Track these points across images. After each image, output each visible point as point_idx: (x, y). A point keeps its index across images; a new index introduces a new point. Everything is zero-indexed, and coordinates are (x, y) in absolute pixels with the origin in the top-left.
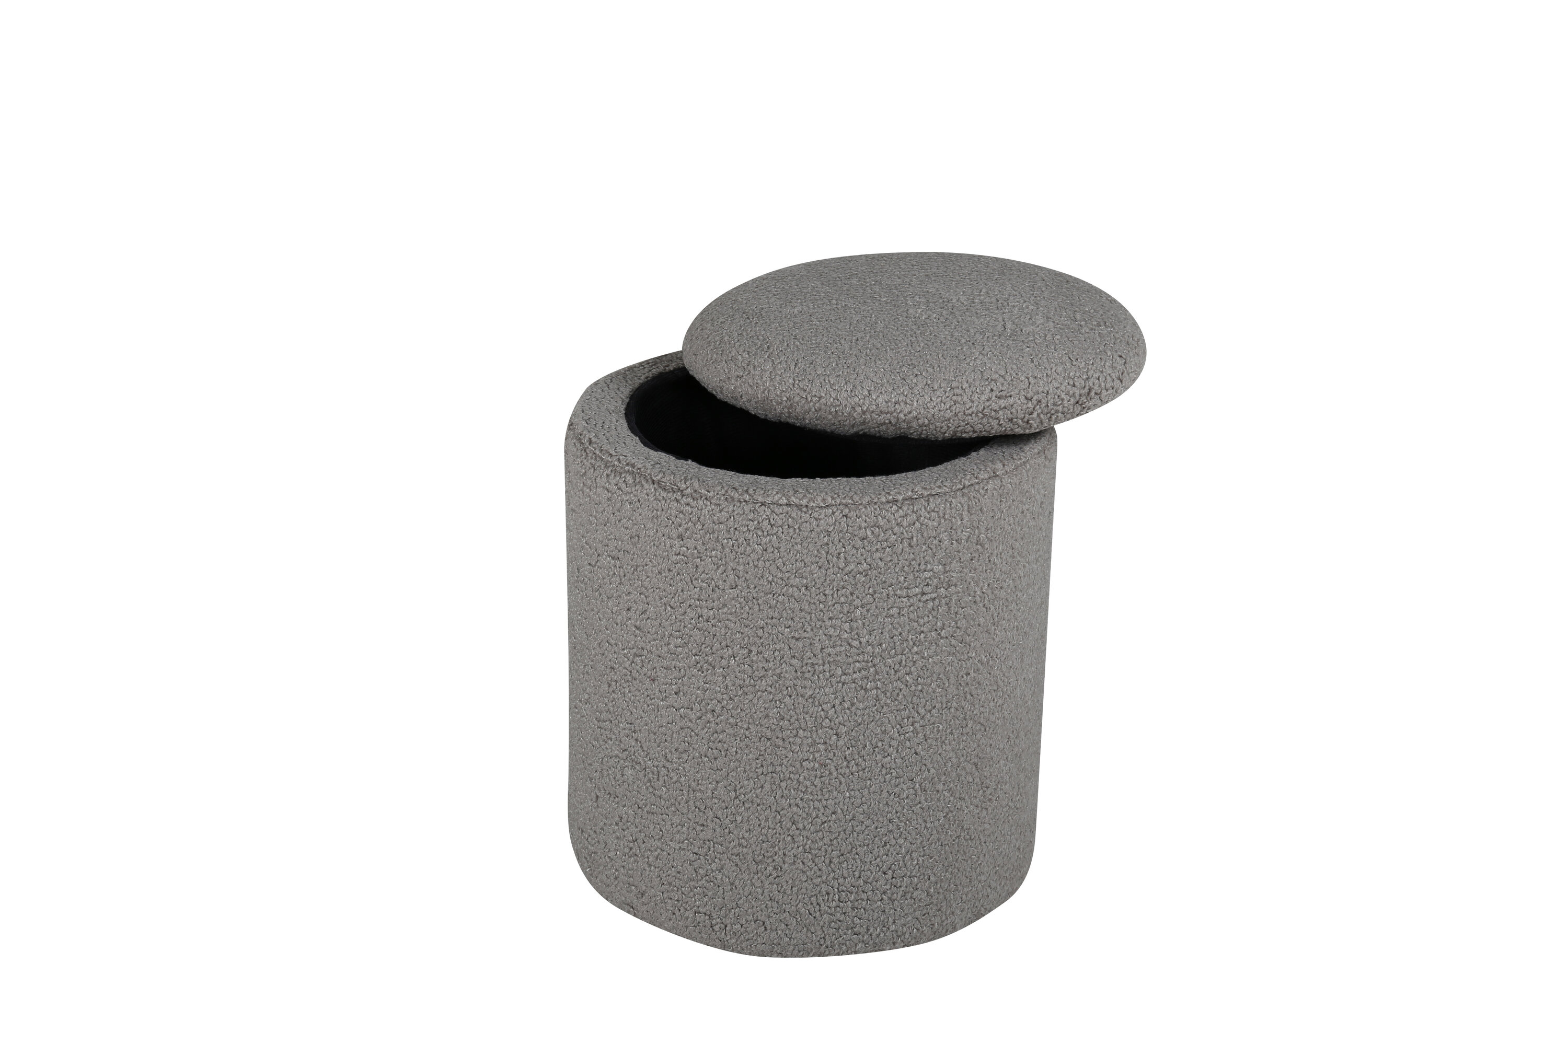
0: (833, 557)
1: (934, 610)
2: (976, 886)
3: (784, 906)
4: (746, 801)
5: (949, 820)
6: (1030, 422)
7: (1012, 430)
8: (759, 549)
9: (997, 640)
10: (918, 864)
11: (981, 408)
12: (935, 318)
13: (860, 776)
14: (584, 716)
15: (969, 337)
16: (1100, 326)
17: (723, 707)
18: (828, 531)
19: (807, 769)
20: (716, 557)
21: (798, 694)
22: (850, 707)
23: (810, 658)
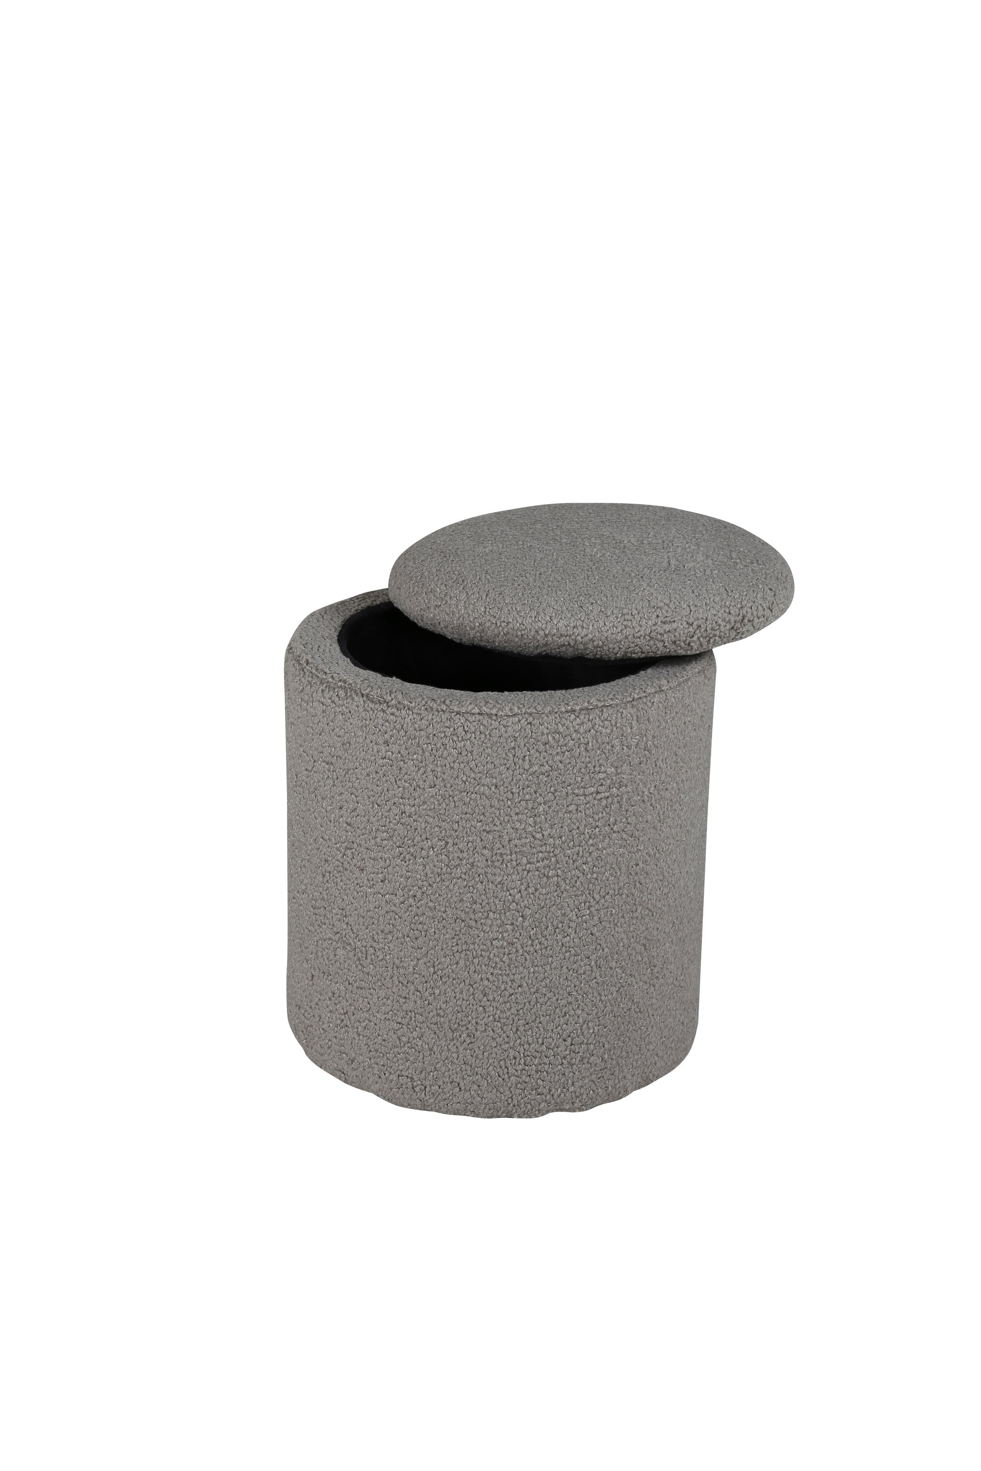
0: (519, 759)
1: (608, 807)
2: (645, 1054)
3: (476, 1069)
4: (443, 976)
5: (621, 994)
6: (692, 644)
7: (675, 651)
8: (454, 752)
9: (663, 835)
10: (593, 1032)
11: (648, 632)
12: (609, 556)
13: (543, 953)
14: (301, 905)
15: (638, 571)
16: (753, 563)
17: (423, 893)
18: (514, 736)
19: (497, 947)
20: (417, 760)
21: (488, 881)
22: (534, 892)
23: (499, 849)
